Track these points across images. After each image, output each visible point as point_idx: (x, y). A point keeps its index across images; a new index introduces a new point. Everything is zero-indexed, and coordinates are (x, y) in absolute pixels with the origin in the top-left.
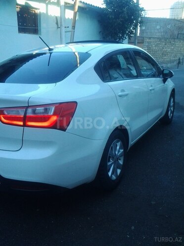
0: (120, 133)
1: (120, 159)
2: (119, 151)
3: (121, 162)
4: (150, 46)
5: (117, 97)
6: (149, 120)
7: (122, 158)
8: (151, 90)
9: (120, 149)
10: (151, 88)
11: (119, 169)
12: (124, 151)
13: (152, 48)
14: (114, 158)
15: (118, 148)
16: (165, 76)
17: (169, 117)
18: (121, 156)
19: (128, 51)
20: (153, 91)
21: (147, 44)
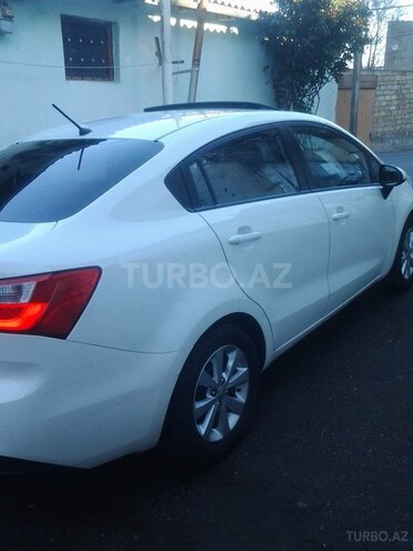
0: (235, 331)
1: (239, 390)
2: (234, 371)
3: (241, 398)
4: (404, 92)
5: (226, 246)
6: (333, 290)
7: (245, 388)
8: (336, 220)
9: (235, 365)
10: (336, 215)
11: (235, 413)
12: (251, 371)
13: (407, 96)
14: (216, 390)
15: (230, 363)
16: (387, 180)
17: (402, 276)
18: (241, 382)
19: (277, 129)
20: (343, 223)
21: (395, 87)
